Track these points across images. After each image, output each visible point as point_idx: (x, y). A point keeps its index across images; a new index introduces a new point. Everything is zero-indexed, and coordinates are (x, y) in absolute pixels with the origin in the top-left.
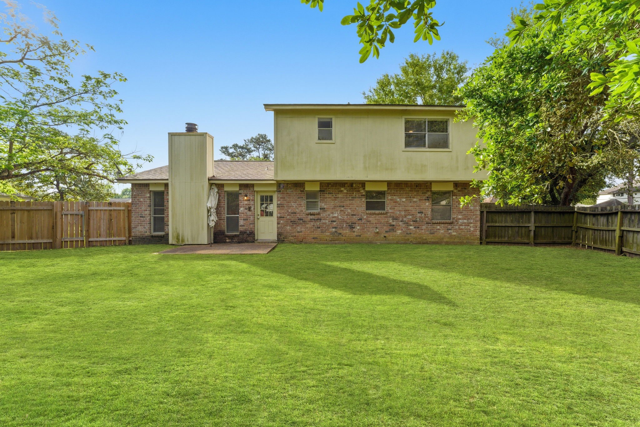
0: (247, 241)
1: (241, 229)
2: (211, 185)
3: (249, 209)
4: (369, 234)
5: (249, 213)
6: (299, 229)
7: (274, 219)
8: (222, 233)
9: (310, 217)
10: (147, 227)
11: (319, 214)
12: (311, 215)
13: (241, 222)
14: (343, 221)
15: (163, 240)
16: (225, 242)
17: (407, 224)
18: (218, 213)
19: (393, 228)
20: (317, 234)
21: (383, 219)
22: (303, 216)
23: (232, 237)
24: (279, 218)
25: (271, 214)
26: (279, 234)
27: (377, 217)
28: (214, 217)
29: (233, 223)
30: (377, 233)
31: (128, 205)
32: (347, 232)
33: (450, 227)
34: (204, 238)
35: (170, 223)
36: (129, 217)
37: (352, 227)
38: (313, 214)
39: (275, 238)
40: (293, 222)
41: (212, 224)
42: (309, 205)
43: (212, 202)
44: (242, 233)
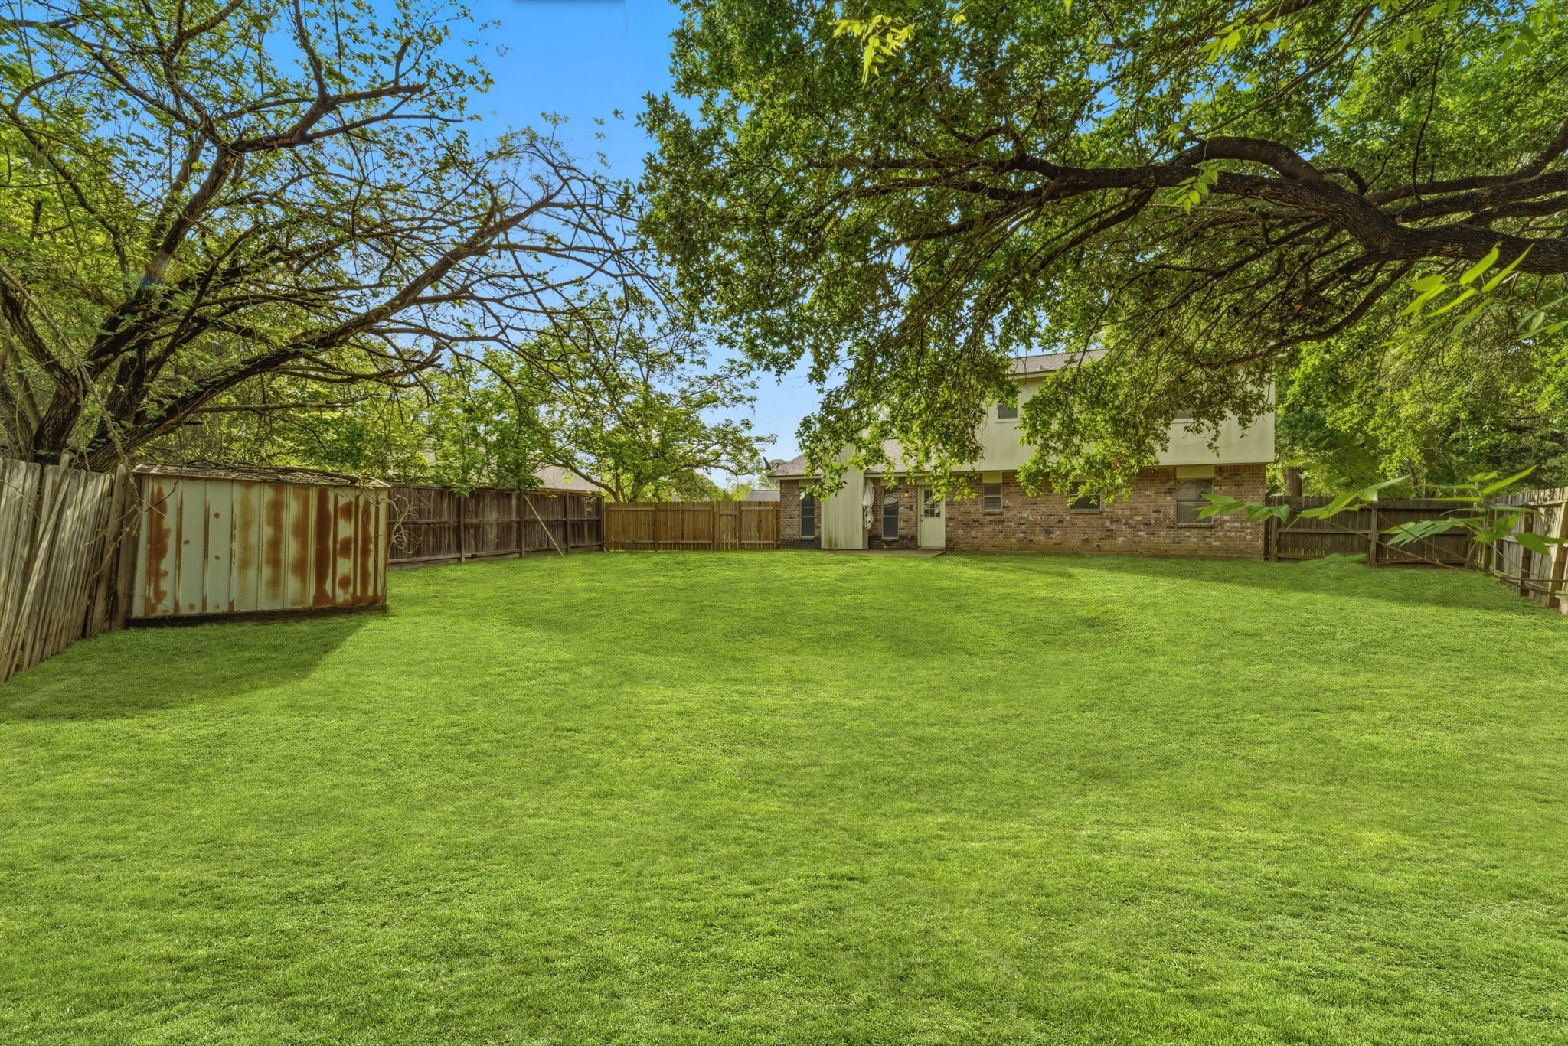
0: (908, 548)
1: (901, 532)
2: (866, 479)
3: (911, 508)
4: (1076, 541)
5: (911, 513)
6: (973, 533)
7: (942, 520)
8: (878, 538)
9: (989, 518)
10: (796, 528)
11: (1001, 514)
12: (990, 515)
13: (901, 524)
14: (1036, 523)
15: (814, 545)
16: (882, 549)
17: (1135, 528)
18: (874, 513)
19: (1110, 534)
20: (998, 540)
21: (1095, 521)
22: (979, 517)
23: (889, 543)
24: (948, 519)
25: (938, 515)
26: (948, 540)
27: (1087, 518)
28: (870, 518)
29: (891, 525)
30: (1087, 540)
31: (776, 504)
32: (1041, 538)
33: (1208, 533)
34: (859, 542)
35: (822, 525)
36: (778, 518)
37: (1048, 531)
38: (994, 515)
39: (942, 544)
40: (967, 525)
41: (869, 526)
42: (989, 502)
43: (868, 501)
44: (902, 538)
